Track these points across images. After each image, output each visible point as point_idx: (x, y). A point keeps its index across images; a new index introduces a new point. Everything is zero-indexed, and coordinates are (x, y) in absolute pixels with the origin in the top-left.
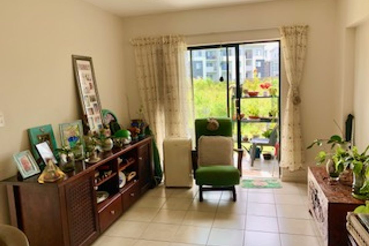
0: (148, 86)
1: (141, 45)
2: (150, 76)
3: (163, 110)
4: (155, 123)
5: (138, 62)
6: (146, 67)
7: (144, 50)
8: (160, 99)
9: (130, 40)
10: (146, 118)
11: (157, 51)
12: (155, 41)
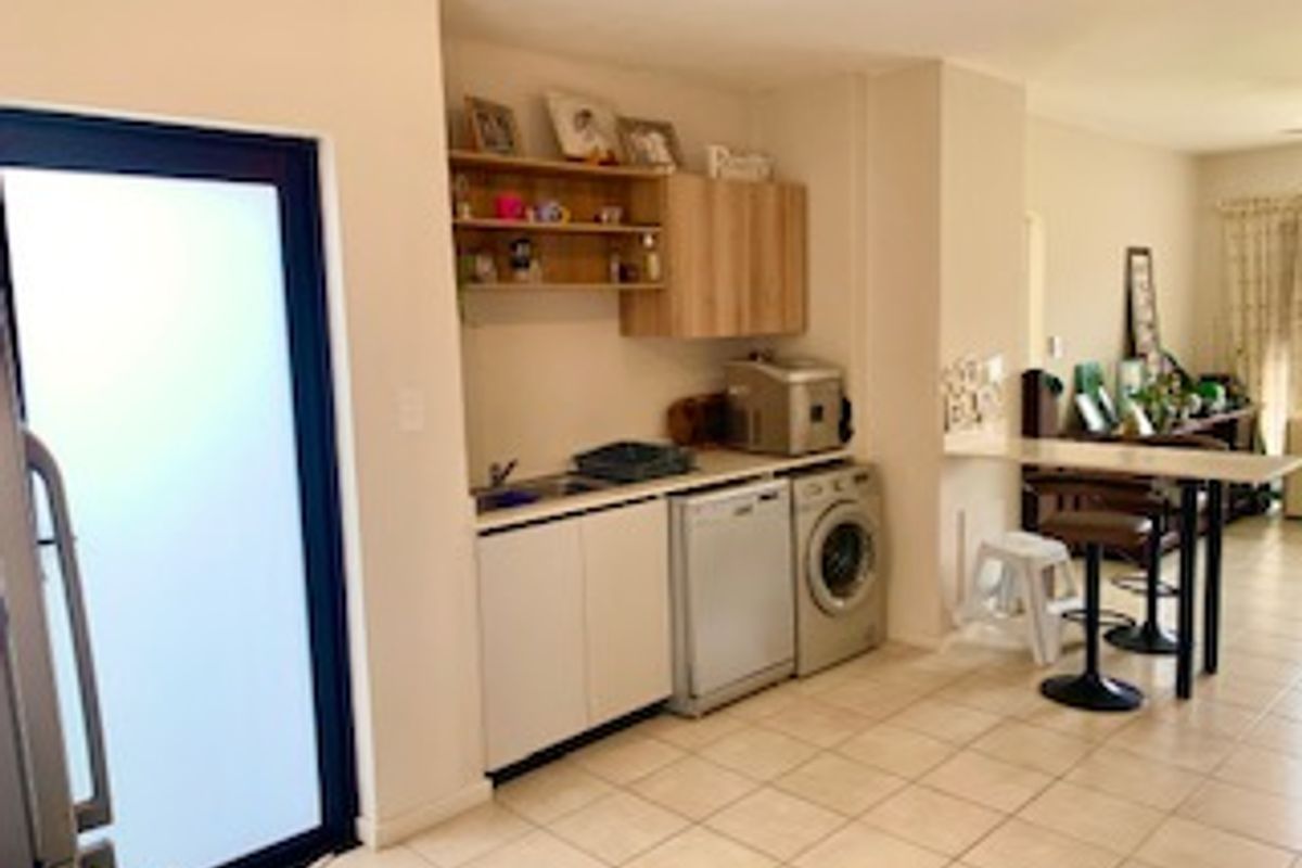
0: (1252, 301)
1: (1243, 214)
2: (1259, 282)
3: (1285, 355)
4: (1259, 382)
5: (1233, 251)
6: (1251, 263)
7: (1249, 228)
8: (1280, 331)
9: (1219, 204)
10: (1240, 373)
11: (1283, 226)
12: (1281, 205)
